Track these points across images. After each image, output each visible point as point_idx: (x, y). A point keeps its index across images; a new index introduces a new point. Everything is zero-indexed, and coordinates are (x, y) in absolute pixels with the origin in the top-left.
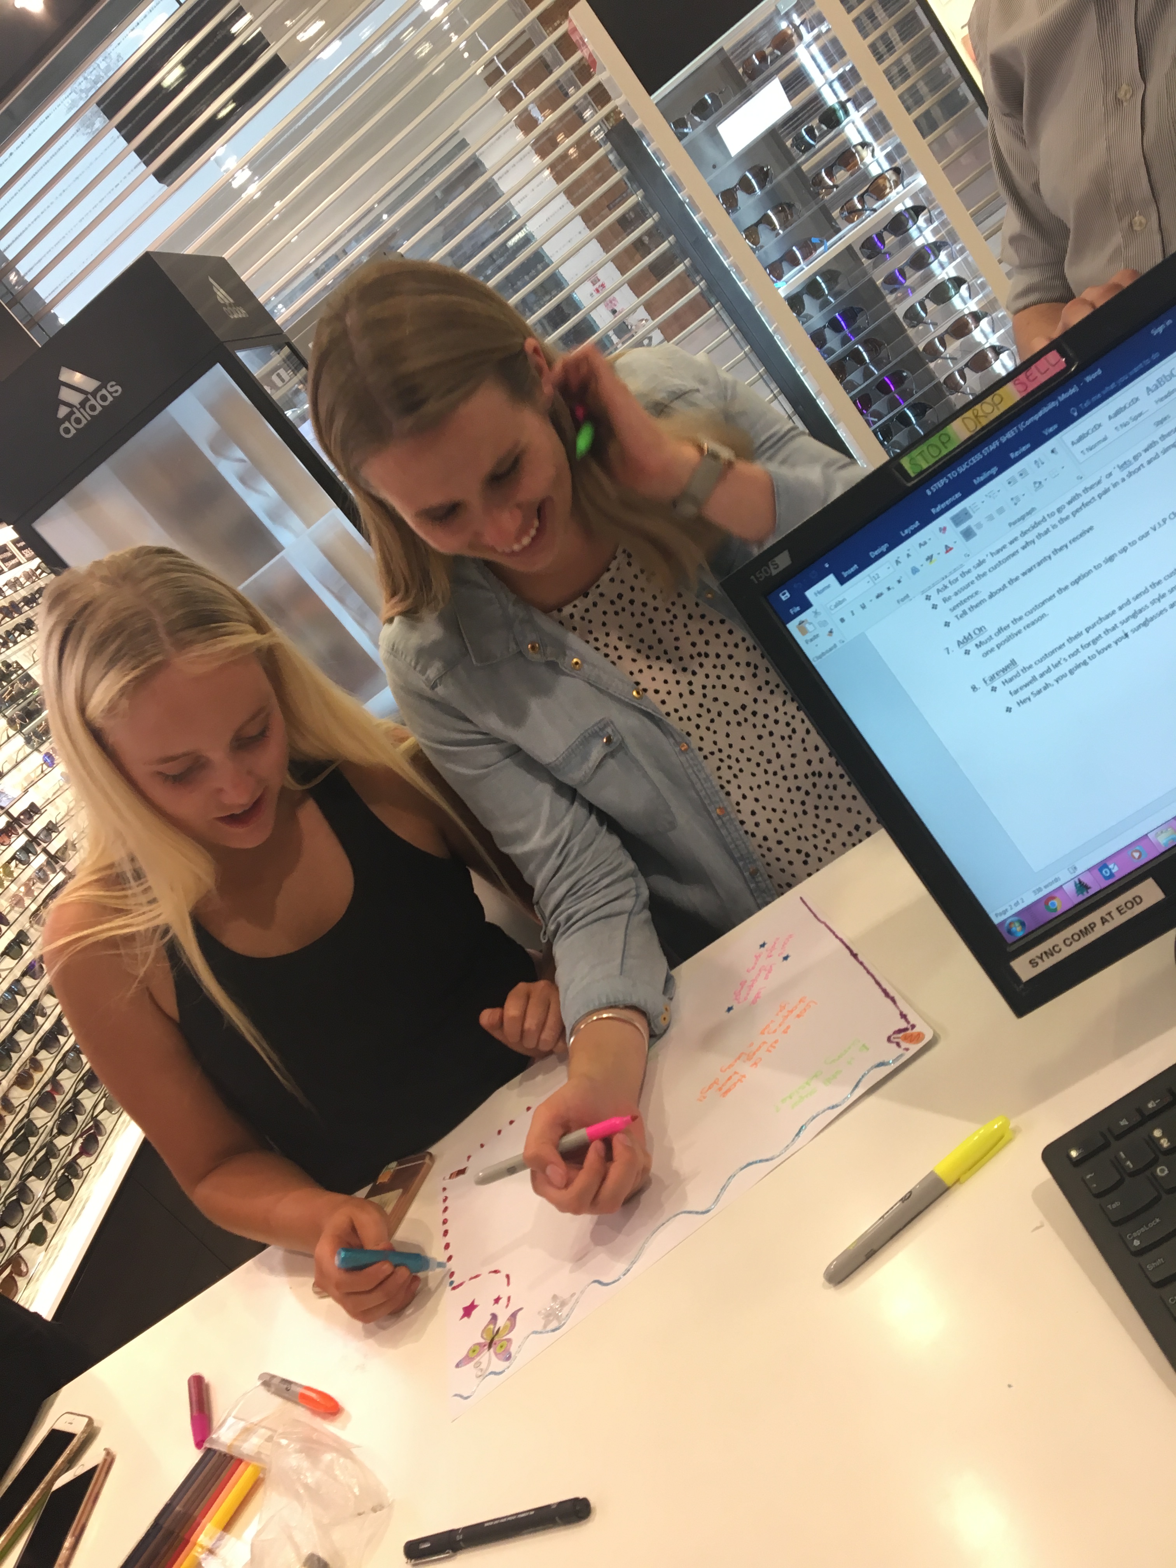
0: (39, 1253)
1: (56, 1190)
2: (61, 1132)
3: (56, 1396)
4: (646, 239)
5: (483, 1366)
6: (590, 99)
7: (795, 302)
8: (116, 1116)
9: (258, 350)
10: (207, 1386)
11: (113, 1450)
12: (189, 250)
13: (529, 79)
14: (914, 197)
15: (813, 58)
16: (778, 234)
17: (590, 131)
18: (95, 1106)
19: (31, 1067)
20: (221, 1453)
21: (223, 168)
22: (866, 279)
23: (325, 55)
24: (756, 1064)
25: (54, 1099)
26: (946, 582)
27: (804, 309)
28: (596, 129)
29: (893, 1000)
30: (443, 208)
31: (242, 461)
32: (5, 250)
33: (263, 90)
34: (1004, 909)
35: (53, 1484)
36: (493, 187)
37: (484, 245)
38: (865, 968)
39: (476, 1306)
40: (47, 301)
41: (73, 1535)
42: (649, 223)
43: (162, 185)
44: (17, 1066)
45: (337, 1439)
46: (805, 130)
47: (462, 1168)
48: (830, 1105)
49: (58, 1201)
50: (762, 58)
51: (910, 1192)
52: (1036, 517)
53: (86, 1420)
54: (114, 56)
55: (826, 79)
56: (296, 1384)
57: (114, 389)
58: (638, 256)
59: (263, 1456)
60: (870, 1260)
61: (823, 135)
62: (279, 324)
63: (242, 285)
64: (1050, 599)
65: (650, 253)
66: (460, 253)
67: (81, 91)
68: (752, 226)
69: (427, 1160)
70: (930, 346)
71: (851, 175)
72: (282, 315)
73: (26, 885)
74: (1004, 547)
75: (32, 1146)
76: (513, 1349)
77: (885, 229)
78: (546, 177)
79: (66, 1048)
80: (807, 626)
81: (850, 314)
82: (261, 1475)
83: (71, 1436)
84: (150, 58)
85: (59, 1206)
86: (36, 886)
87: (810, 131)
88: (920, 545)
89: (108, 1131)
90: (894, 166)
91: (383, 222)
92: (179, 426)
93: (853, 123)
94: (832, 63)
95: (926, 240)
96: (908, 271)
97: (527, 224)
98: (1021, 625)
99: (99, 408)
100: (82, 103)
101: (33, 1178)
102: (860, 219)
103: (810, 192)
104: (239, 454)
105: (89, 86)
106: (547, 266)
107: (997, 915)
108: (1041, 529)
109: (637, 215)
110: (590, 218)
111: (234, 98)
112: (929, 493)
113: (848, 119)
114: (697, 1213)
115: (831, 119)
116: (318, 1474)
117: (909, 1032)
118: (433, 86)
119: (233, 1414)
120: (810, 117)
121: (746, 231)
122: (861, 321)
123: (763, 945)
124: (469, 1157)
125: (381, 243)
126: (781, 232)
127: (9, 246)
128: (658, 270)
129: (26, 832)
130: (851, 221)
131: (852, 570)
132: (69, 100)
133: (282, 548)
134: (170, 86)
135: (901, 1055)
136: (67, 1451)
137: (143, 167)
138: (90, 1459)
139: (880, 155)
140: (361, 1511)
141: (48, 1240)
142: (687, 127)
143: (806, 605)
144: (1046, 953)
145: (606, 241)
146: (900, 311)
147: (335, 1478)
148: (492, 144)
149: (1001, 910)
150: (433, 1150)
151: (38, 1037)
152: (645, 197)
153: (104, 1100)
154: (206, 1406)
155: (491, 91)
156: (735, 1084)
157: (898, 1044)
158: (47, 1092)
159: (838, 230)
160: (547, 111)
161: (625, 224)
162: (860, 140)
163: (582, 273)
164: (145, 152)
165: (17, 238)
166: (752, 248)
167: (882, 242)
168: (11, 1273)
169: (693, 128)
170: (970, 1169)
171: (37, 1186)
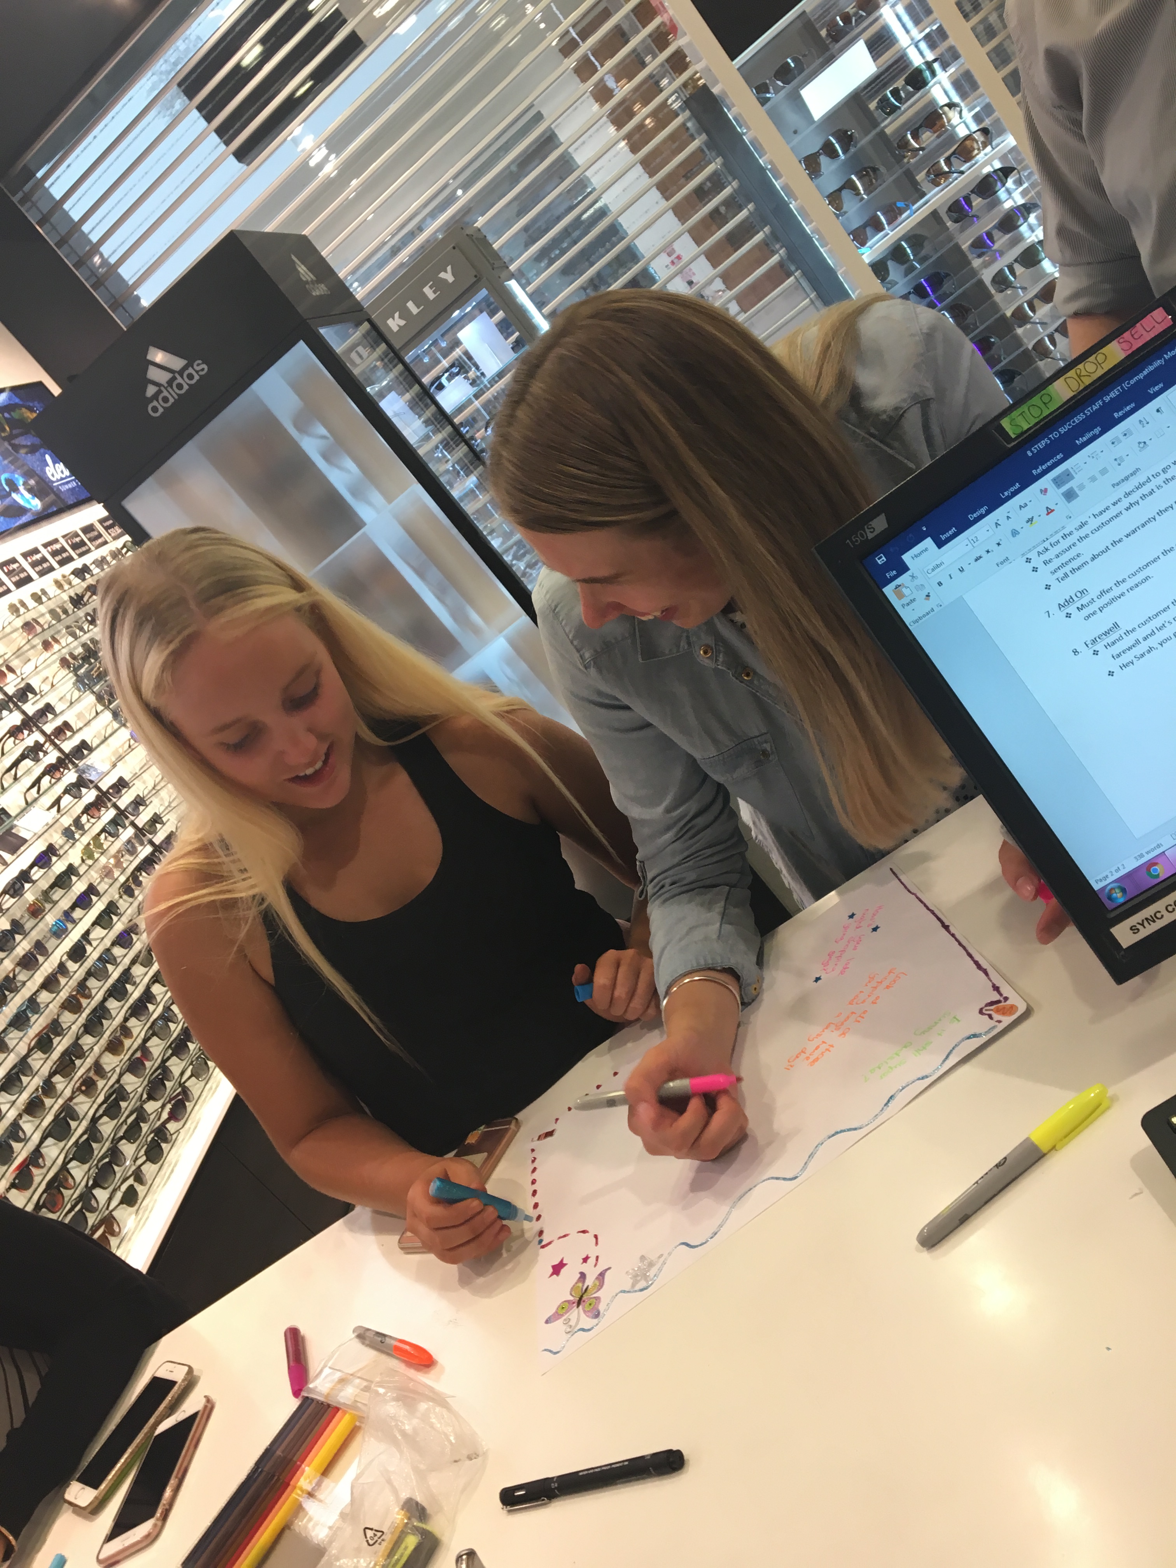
0: (130, 1214)
1: (146, 1153)
2: (151, 1097)
3: (156, 1347)
4: (723, 210)
5: (572, 1323)
6: (667, 66)
7: (879, 268)
8: (203, 1083)
9: (337, 327)
10: (303, 1338)
11: (213, 1397)
12: (269, 229)
13: (605, 50)
14: (1003, 158)
15: (898, 16)
16: (863, 199)
17: (667, 99)
18: (182, 1073)
19: (121, 1034)
20: (318, 1401)
21: (300, 149)
22: (952, 244)
23: (402, 30)
24: (844, 1034)
25: (144, 1065)
26: (1047, 544)
27: (888, 274)
28: (674, 98)
29: (986, 973)
30: (517, 182)
31: (323, 437)
32: (90, 233)
33: (340, 67)
34: (1104, 875)
35: (156, 1429)
36: (568, 161)
37: (559, 219)
38: (957, 940)
39: (566, 1264)
40: (130, 283)
41: (176, 1477)
42: (727, 191)
43: (241, 165)
44: (108, 1033)
45: (431, 1389)
46: (891, 92)
47: (550, 1130)
48: (920, 1076)
49: (148, 1164)
50: (846, 18)
51: (1005, 1158)
52: (1140, 478)
53: (186, 1368)
54: (193, 37)
55: (912, 39)
56: (391, 1337)
57: (201, 367)
58: (714, 227)
59: (359, 1405)
60: (965, 1224)
61: (910, 96)
62: (359, 299)
63: (322, 260)
64: (1155, 561)
65: (727, 223)
66: (537, 226)
67: (161, 73)
68: (835, 191)
69: (513, 1126)
70: (1019, 311)
71: (938, 137)
72: (359, 292)
73: (115, 857)
74: (1107, 508)
75: (123, 1110)
76: (602, 1307)
77: (972, 191)
78: (623, 147)
79: (155, 1016)
80: (904, 590)
81: (936, 280)
82: (358, 1424)
83: (172, 1383)
84: (229, 39)
85: (149, 1169)
86: (125, 858)
87: (895, 93)
88: (1021, 507)
89: (196, 1097)
90: (981, 126)
91: (459, 198)
92: (262, 403)
93: (940, 83)
94: (917, 21)
95: (1015, 202)
96: (996, 234)
97: (603, 196)
98: (1123, 587)
99: (186, 387)
100: (162, 86)
101: (124, 1141)
102: (947, 183)
103: (893, 155)
104: (322, 431)
105: (169, 68)
106: (623, 238)
107: (1097, 882)
108: (1145, 490)
109: (716, 183)
110: (666, 188)
111: (312, 76)
112: (1029, 454)
113: (935, 80)
114: (784, 1179)
115: (917, 80)
116: (415, 1421)
117: (1002, 1004)
118: (508, 59)
119: (329, 1365)
120: (893, 79)
121: (828, 197)
122: (947, 287)
123: (852, 916)
124: (557, 1120)
125: (457, 218)
126: (865, 197)
127: (93, 229)
128: (735, 240)
129: (115, 806)
130: (937, 184)
131: (951, 532)
132: (149, 84)
133: (364, 524)
134: (249, 65)
135: (994, 1027)
136: (169, 1398)
137: (223, 147)
138: (191, 1406)
139: (968, 116)
140: (457, 1459)
141: (139, 1202)
142: (769, 93)
143: (903, 569)
144: (1147, 919)
145: (682, 212)
146: (987, 276)
147: (432, 1426)
148: (568, 115)
149: (1100, 877)
150: (520, 1116)
151: (128, 1005)
152: (724, 164)
153: (191, 1067)
154: (302, 1356)
155: (567, 61)
156: (822, 1054)
157: (990, 1017)
158: (137, 1058)
159: (923, 195)
160: (624, 81)
161: (702, 194)
162: (947, 101)
163: (659, 244)
164: (225, 132)
165: (100, 221)
166: (835, 214)
167: (970, 206)
168: (104, 1232)
169: (776, 93)
170: (1065, 1137)
171: (128, 1149)
